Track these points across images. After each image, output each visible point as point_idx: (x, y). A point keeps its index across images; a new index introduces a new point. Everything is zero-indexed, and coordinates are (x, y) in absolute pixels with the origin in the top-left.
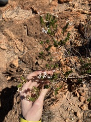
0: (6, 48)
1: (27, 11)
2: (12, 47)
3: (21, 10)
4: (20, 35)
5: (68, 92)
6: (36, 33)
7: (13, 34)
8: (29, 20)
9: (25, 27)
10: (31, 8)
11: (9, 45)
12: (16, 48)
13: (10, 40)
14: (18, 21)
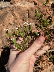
0: (12, 23)
1: (31, 3)
2: (17, 23)
3: (27, 3)
4: (23, 16)
5: (52, 64)
6: (34, 16)
7: (19, 15)
8: (31, 8)
9: (28, 12)
10: (34, 2)
11: (14, 22)
12: (19, 24)
13: (16, 19)
14: (24, 8)
